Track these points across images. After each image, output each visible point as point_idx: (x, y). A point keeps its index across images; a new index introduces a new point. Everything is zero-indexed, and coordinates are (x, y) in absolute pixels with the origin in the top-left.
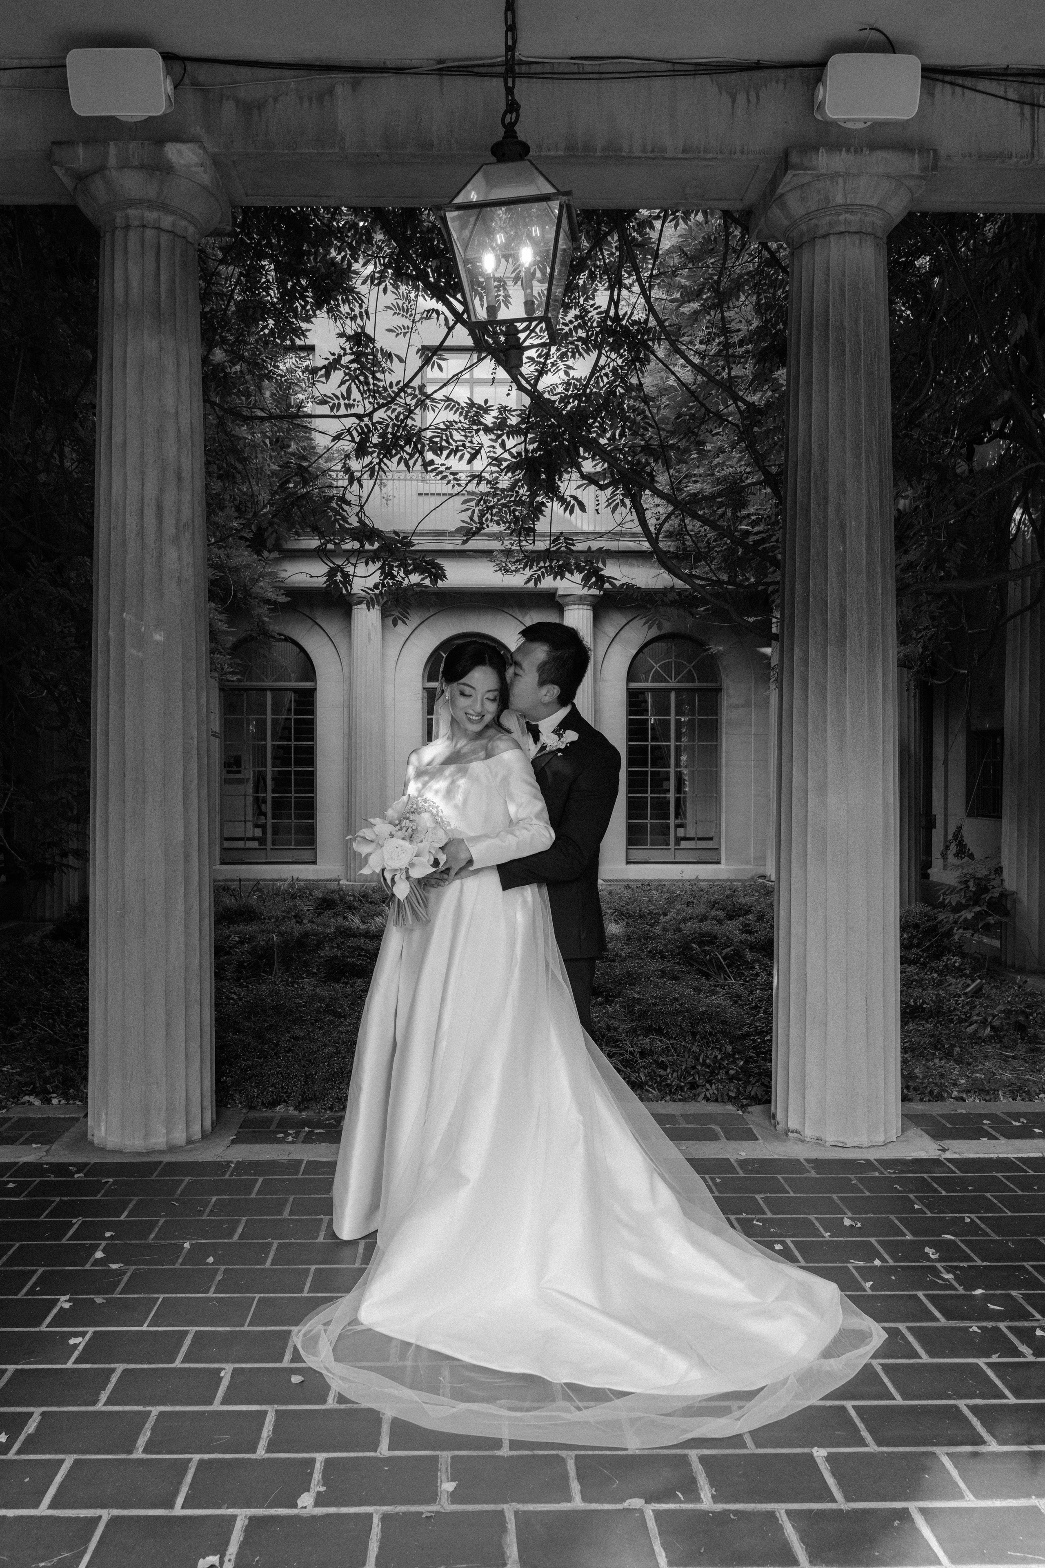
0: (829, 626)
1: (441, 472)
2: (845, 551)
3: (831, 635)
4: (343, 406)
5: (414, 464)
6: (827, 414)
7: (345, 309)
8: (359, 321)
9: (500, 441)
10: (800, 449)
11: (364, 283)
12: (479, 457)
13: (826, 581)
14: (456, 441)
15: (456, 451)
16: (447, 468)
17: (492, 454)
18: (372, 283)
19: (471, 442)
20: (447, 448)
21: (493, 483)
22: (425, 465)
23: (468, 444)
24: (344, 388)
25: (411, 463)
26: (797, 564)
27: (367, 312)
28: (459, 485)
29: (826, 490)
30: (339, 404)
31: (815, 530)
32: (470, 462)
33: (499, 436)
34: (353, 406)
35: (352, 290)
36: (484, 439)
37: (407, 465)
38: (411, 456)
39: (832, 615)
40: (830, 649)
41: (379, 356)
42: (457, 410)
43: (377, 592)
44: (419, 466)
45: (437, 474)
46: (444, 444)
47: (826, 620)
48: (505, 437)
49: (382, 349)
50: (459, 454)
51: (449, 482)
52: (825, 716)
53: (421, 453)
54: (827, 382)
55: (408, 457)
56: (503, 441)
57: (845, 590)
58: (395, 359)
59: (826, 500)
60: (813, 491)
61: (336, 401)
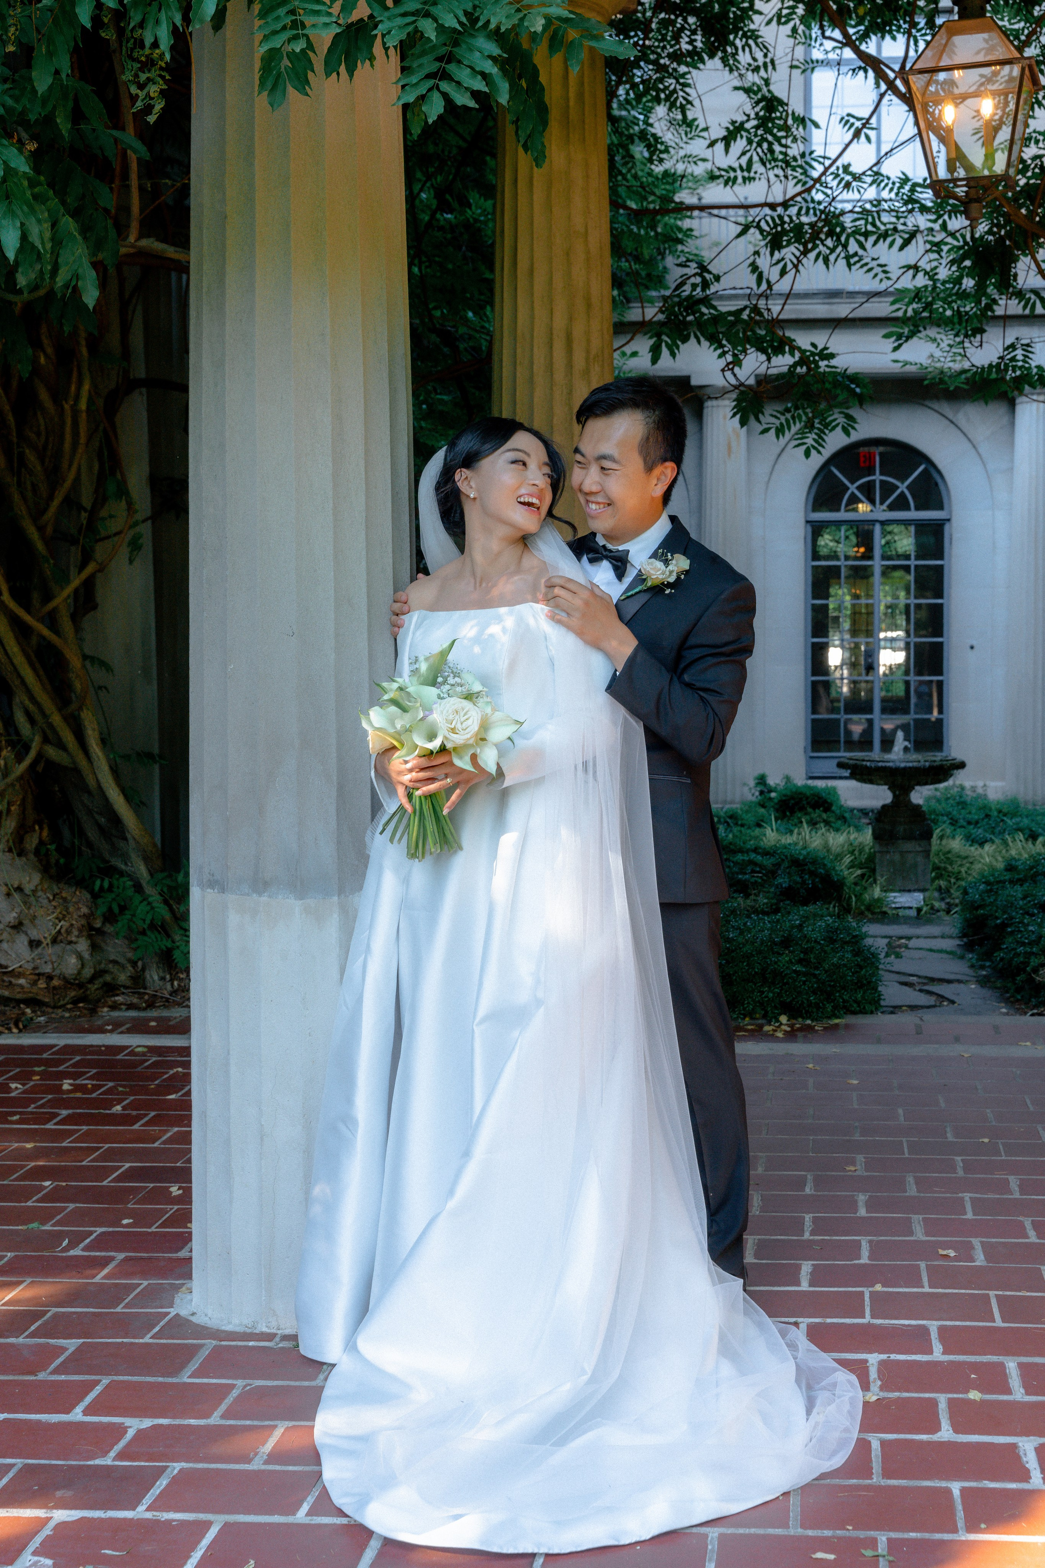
1: (866, 264)
4: (740, 180)
5: (836, 260)
7: (744, 58)
8: (762, 73)
9: (940, 221)
11: (769, 23)
12: (914, 241)
14: (885, 224)
15: (885, 235)
16: (873, 259)
17: (930, 238)
18: (779, 23)
19: (905, 224)
20: (873, 233)
21: (931, 275)
22: (848, 258)
23: (900, 227)
24: (744, 161)
25: (832, 258)
27: (772, 62)
28: (888, 278)
30: (736, 178)
32: (901, 248)
33: (940, 217)
34: (754, 179)
35: (754, 35)
36: (922, 221)
37: (826, 261)
38: (832, 251)
41: (790, 122)
42: (887, 185)
43: (788, 416)
44: (842, 262)
45: (862, 267)
46: (870, 228)
48: (946, 217)
49: (793, 113)
50: (889, 240)
51: (876, 275)
53: (845, 246)
55: (828, 252)
56: (944, 222)
58: (808, 123)
61: (732, 174)
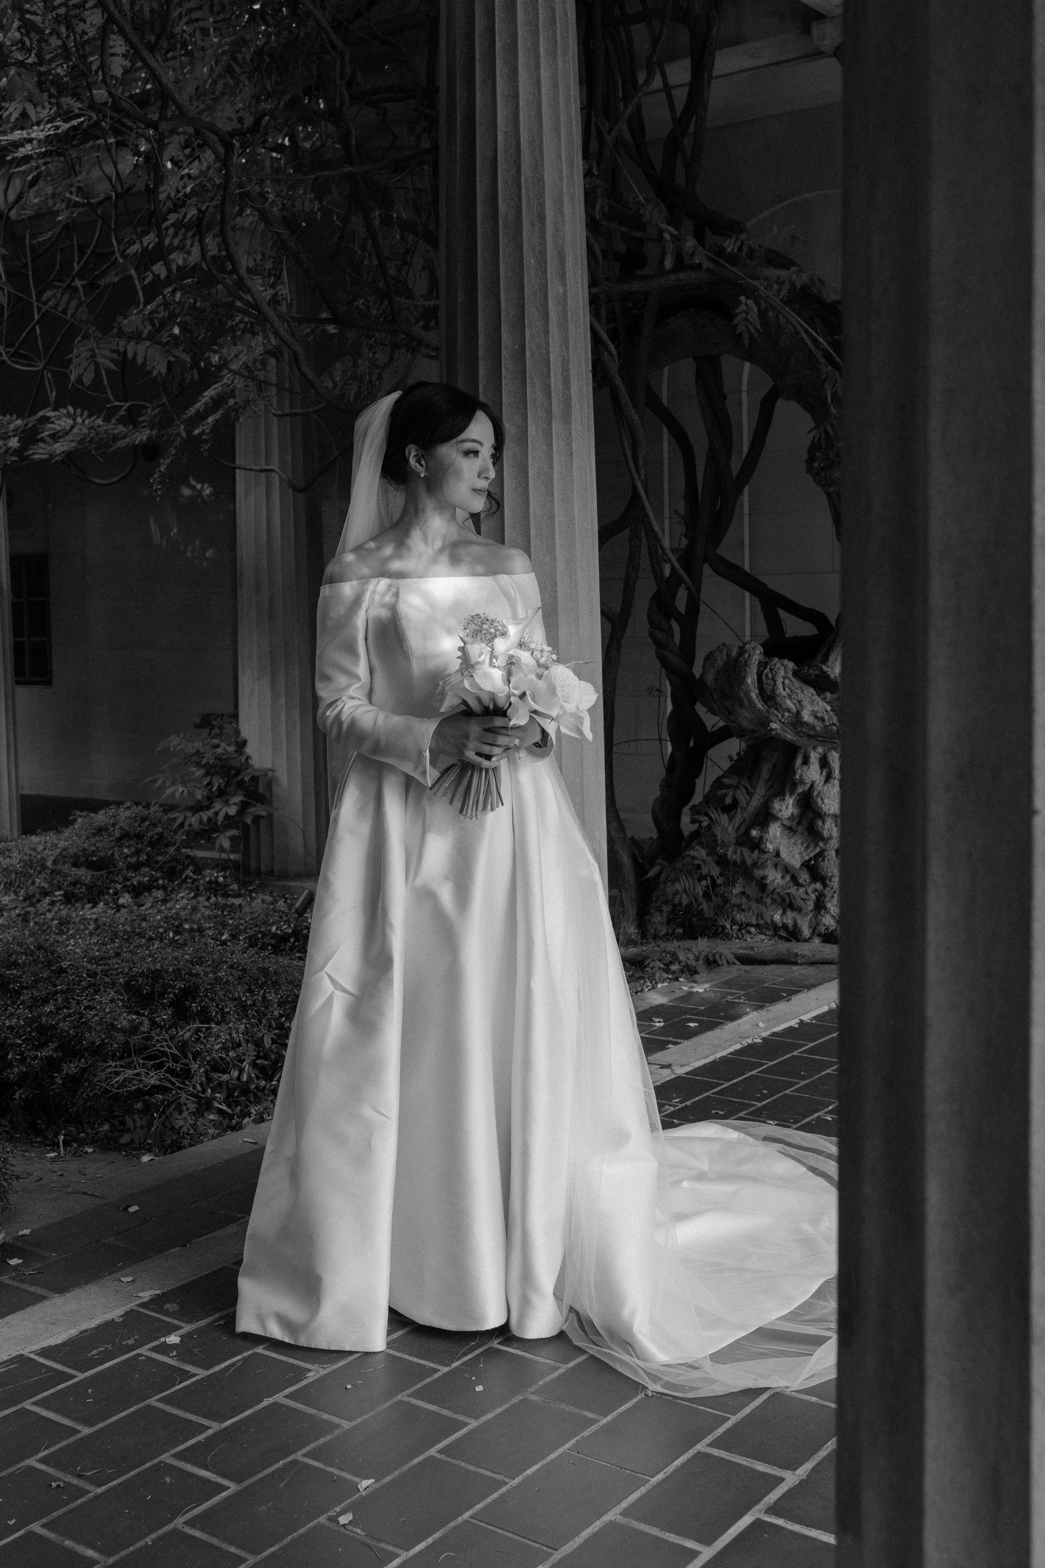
0: (553, 394)
2: (565, 294)
3: (556, 408)
6: (540, 102)
10: (500, 137)
13: (547, 332)
26: (503, 304)
29: (542, 206)
31: (530, 261)
39: (555, 380)
40: (557, 426)
47: (549, 386)
52: (552, 517)
54: (537, 57)
57: (567, 348)
59: (542, 219)
60: (524, 204)
